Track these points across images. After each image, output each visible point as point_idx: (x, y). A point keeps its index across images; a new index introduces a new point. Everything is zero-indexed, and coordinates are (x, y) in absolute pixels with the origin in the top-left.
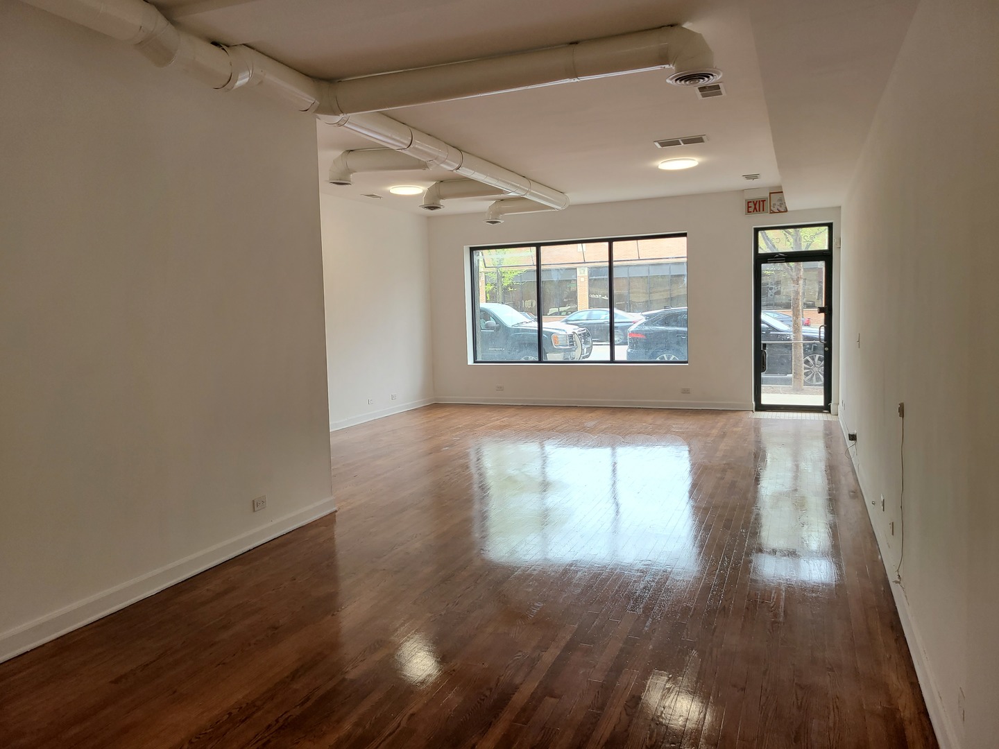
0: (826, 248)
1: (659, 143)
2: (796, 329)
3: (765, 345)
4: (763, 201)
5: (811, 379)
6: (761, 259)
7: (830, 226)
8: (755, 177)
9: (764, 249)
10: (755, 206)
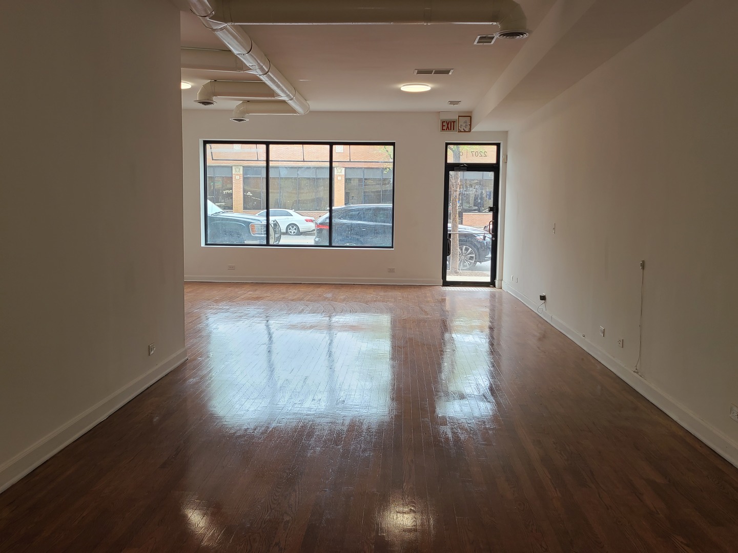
0: (494, 161)
1: (417, 71)
3: (450, 235)
4: (454, 122)
6: (450, 167)
7: (498, 145)
8: (457, 103)
9: (451, 160)
10: (448, 125)
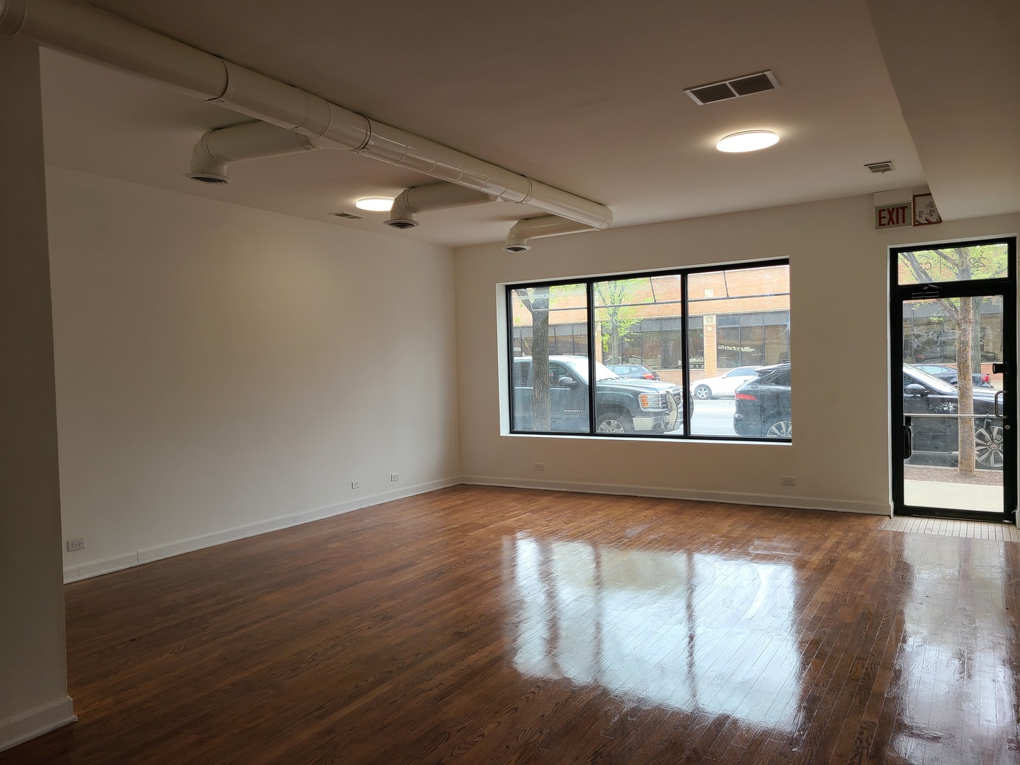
0: (1005, 275)
1: (693, 92)
2: (964, 392)
3: (909, 419)
4: (904, 208)
5: (988, 459)
6: (901, 294)
7: (1011, 242)
8: (885, 167)
9: (907, 277)
10: (891, 216)
